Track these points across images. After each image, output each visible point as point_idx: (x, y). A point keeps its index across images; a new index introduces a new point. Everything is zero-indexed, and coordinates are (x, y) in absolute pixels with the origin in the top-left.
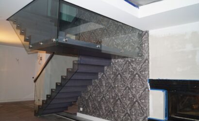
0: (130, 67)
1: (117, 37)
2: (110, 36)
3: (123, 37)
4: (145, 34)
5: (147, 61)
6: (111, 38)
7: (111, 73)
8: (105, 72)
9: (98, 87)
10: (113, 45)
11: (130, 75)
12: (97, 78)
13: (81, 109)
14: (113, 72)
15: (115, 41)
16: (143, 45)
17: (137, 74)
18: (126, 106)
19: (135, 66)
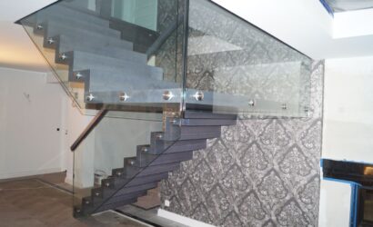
0: (281, 131)
1: (252, 66)
2: (234, 62)
3: (266, 68)
4: (316, 67)
5: (319, 123)
6: (236, 67)
7: (236, 139)
8: (222, 136)
9: (206, 163)
10: (242, 83)
11: (279, 147)
12: (204, 147)
13: (167, 203)
14: (240, 137)
15: (247, 73)
16: (313, 90)
17: (295, 146)
18: (268, 207)
19: (291, 130)
